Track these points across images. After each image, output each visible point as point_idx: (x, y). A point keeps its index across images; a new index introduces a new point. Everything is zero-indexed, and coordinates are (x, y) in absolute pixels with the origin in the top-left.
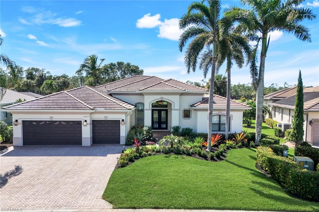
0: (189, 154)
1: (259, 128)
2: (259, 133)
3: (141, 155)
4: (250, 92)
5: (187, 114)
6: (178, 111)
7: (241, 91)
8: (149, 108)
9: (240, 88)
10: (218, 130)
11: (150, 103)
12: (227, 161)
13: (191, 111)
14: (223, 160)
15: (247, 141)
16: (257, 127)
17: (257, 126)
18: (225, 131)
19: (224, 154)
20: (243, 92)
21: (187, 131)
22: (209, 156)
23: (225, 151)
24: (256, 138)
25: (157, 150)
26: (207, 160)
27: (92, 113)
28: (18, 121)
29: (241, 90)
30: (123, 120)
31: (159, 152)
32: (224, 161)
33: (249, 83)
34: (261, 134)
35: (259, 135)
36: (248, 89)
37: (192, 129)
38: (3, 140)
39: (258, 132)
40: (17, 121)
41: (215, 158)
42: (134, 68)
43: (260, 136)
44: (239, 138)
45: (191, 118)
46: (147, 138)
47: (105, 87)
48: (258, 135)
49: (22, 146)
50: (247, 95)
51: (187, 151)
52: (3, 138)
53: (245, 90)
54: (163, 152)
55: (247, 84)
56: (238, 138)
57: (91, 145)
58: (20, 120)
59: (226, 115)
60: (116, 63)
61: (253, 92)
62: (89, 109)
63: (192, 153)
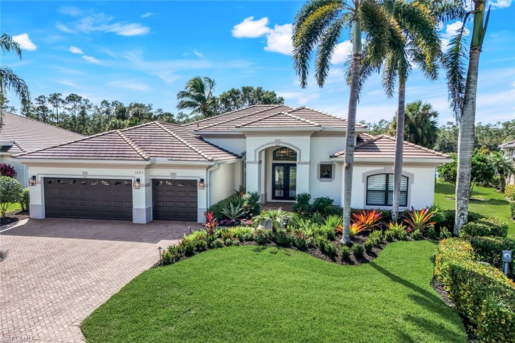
0: (303, 248)
1: (462, 201)
2: (462, 212)
3: (211, 245)
4: (501, 139)
5: (326, 172)
6: (308, 166)
7: (481, 138)
8: (253, 160)
9: (481, 131)
10: (384, 203)
11: (255, 151)
12: (374, 265)
13: (335, 165)
14: (367, 261)
15: (433, 226)
16: (458, 199)
17: (458, 196)
18: (392, 205)
19: (374, 250)
20: (487, 140)
21: (321, 204)
22: (340, 253)
23: (379, 245)
24: (456, 221)
25: (247, 237)
26: (334, 261)
27: (148, 167)
28: (36, 177)
29: (483, 135)
30: (202, 181)
31: (251, 240)
32: (368, 264)
33: (499, 123)
34: (466, 213)
35: (463, 214)
36: (497, 134)
37: (333, 201)
38: (23, 208)
39: (460, 210)
40: (34, 177)
41: (352, 257)
42: (269, 96)
43: (465, 217)
44: (419, 219)
45: (334, 179)
46: (245, 214)
47: (198, 125)
48: (460, 216)
49: (43, 219)
50: (495, 144)
51: (298, 241)
52: (22, 206)
53: (491, 135)
54: (256, 241)
55: (495, 125)
56: (415, 220)
57: (149, 223)
58: (39, 176)
59: (394, 173)
60: (241, 90)
61: (506, 138)
62: (142, 159)
63: (311, 246)
